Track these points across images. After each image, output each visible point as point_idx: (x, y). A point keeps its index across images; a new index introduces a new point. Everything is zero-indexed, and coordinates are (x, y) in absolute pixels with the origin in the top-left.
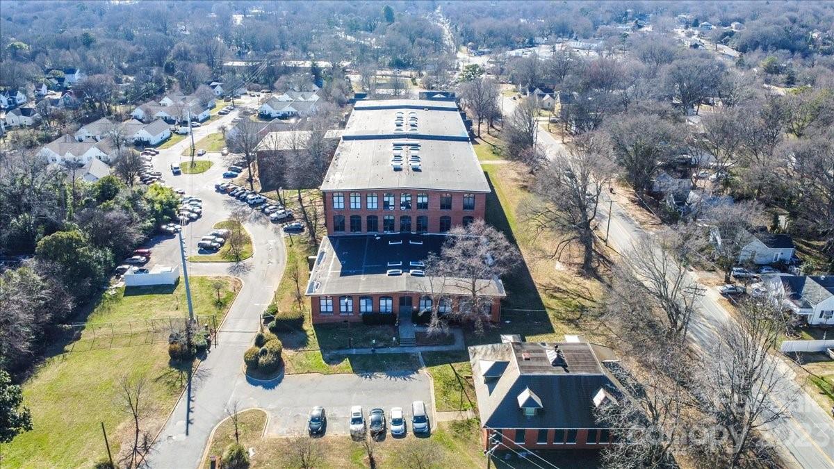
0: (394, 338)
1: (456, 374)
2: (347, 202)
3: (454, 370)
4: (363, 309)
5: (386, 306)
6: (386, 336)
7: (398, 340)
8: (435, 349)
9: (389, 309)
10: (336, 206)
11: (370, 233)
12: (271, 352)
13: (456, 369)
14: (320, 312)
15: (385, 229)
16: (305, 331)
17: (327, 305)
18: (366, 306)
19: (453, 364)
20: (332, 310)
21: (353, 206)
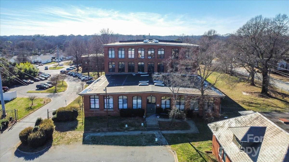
0: (142, 124)
1: (197, 151)
2: (117, 54)
3: (194, 147)
4: (121, 106)
5: (137, 104)
6: (137, 124)
7: (145, 125)
8: (175, 132)
9: (140, 106)
10: (110, 56)
11: (130, 73)
12: (41, 130)
13: (196, 147)
14: (90, 108)
15: (139, 71)
16: (77, 121)
17: (95, 103)
18: (123, 104)
19: (192, 143)
20: (98, 107)
21: (120, 56)
